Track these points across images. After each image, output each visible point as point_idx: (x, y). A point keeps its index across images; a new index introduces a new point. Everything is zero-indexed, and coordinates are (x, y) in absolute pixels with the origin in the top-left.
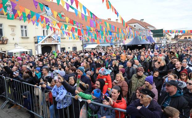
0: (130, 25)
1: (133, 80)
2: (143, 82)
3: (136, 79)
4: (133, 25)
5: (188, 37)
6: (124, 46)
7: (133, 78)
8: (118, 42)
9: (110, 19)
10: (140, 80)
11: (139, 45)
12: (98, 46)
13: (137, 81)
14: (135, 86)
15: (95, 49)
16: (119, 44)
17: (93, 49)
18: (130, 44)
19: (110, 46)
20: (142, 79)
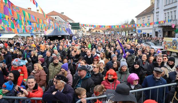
0: (51, 16)
1: (50, 68)
2: (59, 69)
3: (53, 67)
4: (54, 17)
5: (98, 30)
6: (45, 36)
7: (50, 66)
8: (39, 32)
9: (31, 9)
10: (56, 67)
11: (59, 36)
12: (16, 36)
13: (53, 69)
14: (52, 73)
15: (12, 39)
16: (40, 35)
17: (10, 39)
18: (51, 35)
19: (31, 36)
20: (58, 66)
